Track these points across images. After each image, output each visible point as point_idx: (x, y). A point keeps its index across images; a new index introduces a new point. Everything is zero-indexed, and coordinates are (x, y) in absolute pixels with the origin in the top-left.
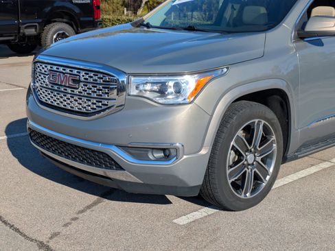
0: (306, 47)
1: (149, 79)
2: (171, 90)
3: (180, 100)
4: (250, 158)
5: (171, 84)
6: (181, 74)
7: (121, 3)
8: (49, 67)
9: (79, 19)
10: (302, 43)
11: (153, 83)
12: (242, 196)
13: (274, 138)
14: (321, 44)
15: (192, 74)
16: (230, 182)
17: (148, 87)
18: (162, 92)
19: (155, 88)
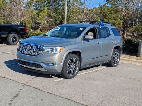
0: (85, 42)
1: (50, 47)
2: (54, 50)
3: (56, 52)
4: (72, 67)
5: (55, 49)
6: (57, 47)
7: (30, 27)
8: (25, 45)
9: (20, 33)
10: (84, 41)
11: (50, 48)
12: (70, 75)
13: (78, 62)
14: (89, 41)
15: (59, 47)
16: (67, 72)
17: (49, 49)
18: (52, 51)
19: (51, 50)
